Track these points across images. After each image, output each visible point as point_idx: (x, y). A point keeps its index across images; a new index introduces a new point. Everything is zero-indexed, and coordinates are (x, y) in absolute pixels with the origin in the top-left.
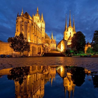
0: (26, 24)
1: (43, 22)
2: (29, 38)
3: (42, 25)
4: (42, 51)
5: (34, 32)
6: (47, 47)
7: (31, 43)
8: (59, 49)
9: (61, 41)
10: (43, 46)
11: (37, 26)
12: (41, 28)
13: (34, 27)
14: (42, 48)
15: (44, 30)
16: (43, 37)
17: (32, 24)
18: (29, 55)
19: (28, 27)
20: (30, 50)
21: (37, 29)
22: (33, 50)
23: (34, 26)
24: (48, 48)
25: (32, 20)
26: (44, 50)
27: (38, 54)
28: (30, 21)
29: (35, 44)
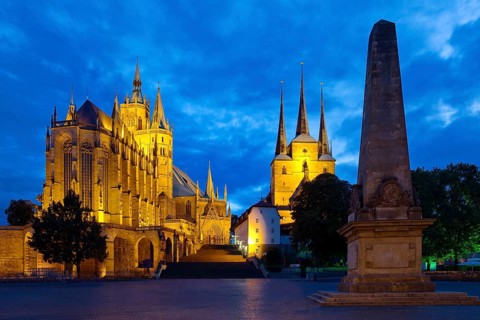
0: (87, 152)
1: (162, 127)
2: (99, 205)
3: (159, 141)
4: (158, 255)
5: (119, 180)
6: (181, 239)
7: (109, 226)
8: (240, 243)
9: (249, 211)
10: (161, 237)
11: (133, 150)
12: (155, 154)
13: (123, 156)
14: (156, 244)
15: (170, 161)
16: (162, 194)
17: (113, 148)
18: (104, 274)
19: (95, 163)
20: (106, 256)
21: (133, 163)
22: (117, 254)
23: (119, 156)
24: (186, 240)
25: (112, 132)
26: (168, 250)
27: (140, 266)
28: (105, 139)
29: (128, 228)
